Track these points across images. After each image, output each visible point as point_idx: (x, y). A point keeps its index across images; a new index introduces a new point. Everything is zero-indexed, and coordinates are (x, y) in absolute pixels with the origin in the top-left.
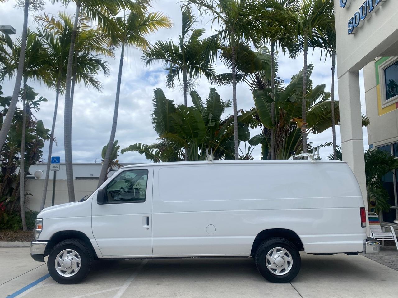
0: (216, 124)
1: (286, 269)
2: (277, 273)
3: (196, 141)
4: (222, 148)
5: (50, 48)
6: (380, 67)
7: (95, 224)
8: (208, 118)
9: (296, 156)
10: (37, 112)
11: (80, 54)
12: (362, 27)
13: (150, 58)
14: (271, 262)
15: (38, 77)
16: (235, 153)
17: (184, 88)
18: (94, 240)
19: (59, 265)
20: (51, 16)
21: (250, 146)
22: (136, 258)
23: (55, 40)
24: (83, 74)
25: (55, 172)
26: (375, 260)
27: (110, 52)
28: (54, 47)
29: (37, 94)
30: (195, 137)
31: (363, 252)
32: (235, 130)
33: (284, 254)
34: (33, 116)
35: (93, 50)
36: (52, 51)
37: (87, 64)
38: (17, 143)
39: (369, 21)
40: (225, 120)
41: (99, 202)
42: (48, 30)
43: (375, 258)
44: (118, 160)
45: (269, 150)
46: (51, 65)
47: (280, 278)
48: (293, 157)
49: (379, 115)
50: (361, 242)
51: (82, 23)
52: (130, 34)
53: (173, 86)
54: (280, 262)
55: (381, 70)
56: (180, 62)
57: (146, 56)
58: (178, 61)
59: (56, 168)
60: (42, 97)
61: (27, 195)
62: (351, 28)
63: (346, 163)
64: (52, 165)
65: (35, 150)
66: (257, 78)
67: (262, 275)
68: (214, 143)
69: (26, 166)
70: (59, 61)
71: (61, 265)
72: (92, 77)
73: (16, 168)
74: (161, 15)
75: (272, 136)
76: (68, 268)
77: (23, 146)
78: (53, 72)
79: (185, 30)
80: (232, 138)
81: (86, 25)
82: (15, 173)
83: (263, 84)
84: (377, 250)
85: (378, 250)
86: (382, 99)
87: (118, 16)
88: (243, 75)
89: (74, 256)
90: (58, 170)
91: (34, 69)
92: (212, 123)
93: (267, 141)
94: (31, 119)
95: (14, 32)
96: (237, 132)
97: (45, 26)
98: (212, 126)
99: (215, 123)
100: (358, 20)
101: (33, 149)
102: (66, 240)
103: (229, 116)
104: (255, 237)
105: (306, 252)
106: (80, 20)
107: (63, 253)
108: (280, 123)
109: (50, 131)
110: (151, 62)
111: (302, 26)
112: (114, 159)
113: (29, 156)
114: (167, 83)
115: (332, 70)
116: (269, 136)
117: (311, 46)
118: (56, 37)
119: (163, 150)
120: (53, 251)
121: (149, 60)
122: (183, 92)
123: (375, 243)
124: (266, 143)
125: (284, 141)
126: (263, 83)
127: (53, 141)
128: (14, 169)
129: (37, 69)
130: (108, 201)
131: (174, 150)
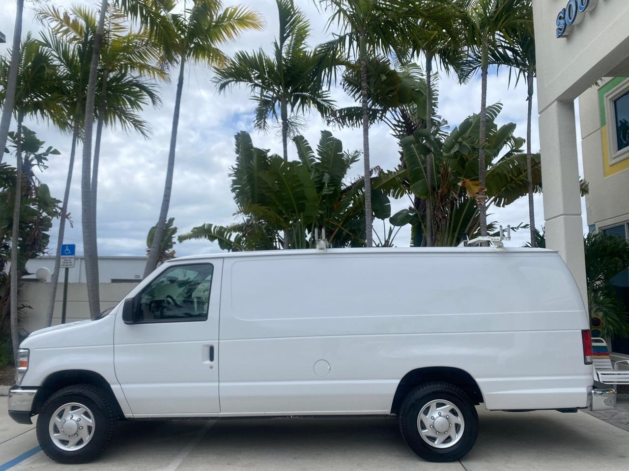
0: (335, 190)
1: (452, 436)
2: (437, 444)
3: (302, 218)
4: (346, 231)
5: (62, 65)
6: (607, 97)
7: (121, 359)
8: (323, 181)
9: (470, 242)
10: (42, 171)
11: (111, 75)
12: (580, 25)
13: (225, 80)
14: (427, 424)
15: (42, 113)
16: (367, 238)
17: (283, 131)
18: (119, 386)
19: (56, 430)
20: (64, 11)
21: (392, 226)
22: (192, 418)
23: (71, 53)
24: (118, 109)
25: (67, 269)
26: (603, 418)
27: (162, 73)
28: (69, 63)
29: (43, 143)
30: (300, 212)
31: (587, 407)
32: (367, 200)
33: (450, 411)
34: (36, 178)
35: (134, 69)
36: (66, 71)
37: (125, 92)
38: (7, 221)
39: (593, 13)
40: (350, 185)
41: (128, 321)
42: (59, 35)
43: (603, 415)
44: (174, 251)
45: (424, 235)
46: (63, 93)
47: (441, 453)
48: (464, 242)
49: (605, 175)
50: (584, 390)
51: (113, 23)
52: (194, 43)
53: (266, 128)
54: (442, 425)
55: (608, 101)
56: (275, 88)
57: (219, 77)
58: (273, 87)
59: (69, 264)
60: (51, 148)
61: (23, 308)
62: (562, 26)
63: (557, 252)
64: (63, 258)
65: (36, 234)
66: (404, 116)
67: (410, 447)
68: (332, 222)
69: (21, 261)
70: (77, 87)
71: (60, 431)
72: (132, 114)
73: (5, 264)
74: (245, 10)
75: (428, 211)
76: (73, 435)
77: (15, 227)
78: (68, 106)
79: (285, 35)
80: (363, 214)
81: (119, 25)
82: (4, 271)
83: (413, 126)
84: (611, 404)
85: (613, 403)
86: (610, 148)
87: (174, 12)
88: (380, 110)
89: (82, 415)
90: (72, 266)
91: (35, 100)
92: (328, 188)
93: (420, 218)
94: (33, 184)
95: (2, 38)
96: (370, 204)
97: (54, 29)
98: (328, 193)
99: (333, 189)
100: (574, 13)
101: (33, 233)
102: (69, 387)
103: (357, 178)
104: (398, 382)
105: (488, 408)
106: (110, 17)
107: (63, 409)
108: (442, 188)
109: (61, 202)
110: (227, 86)
111: (478, 27)
112: (167, 249)
113: (26, 244)
114: (256, 122)
115: (528, 101)
116: (424, 211)
117: (493, 63)
118: (72, 47)
119: (249, 234)
120: (46, 405)
121: (225, 83)
122: (281, 138)
123: (607, 392)
124: (419, 222)
125: (449, 218)
126: (414, 124)
127: (66, 219)
128: (3, 266)
129: (40, 99)
130: (143, 319)
131: (266, 234)
